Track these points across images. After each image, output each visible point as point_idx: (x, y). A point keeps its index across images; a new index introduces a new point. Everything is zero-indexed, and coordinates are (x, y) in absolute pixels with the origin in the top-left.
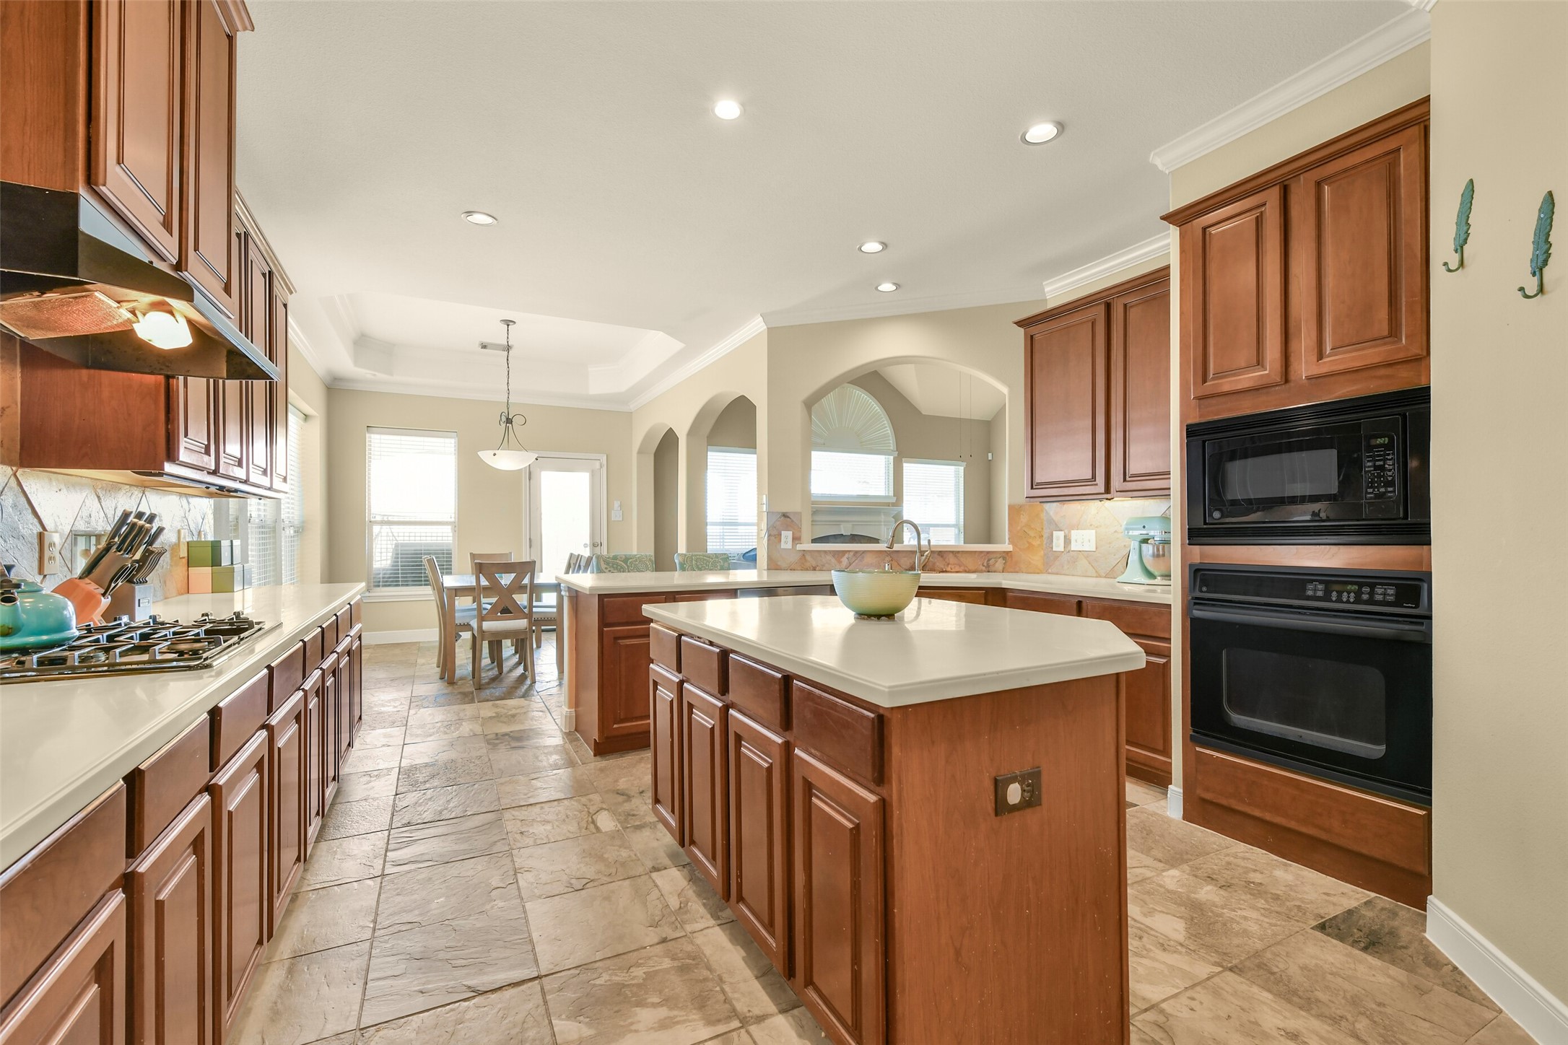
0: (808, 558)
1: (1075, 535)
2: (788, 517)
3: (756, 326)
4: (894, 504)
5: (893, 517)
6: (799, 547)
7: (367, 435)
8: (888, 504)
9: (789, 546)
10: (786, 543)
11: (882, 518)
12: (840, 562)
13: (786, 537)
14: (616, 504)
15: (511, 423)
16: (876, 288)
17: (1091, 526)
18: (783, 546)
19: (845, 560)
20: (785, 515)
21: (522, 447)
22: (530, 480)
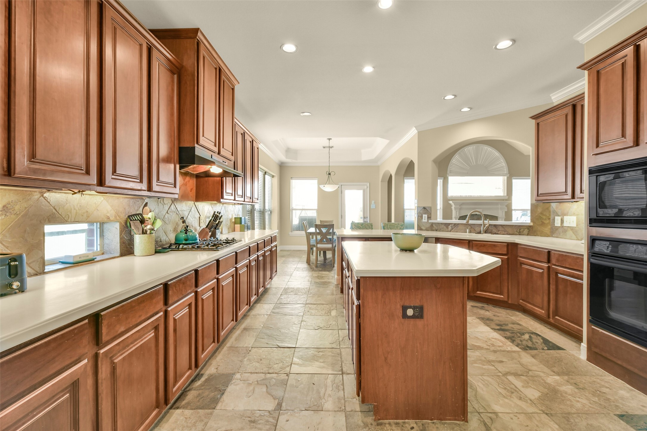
0: (434, 226)
1: (566, 218)
2: (426, 209)
3: (413, 132)
4: (506, 200)
5: (506, 206)
6: (430, 221)
7: (291, 180)
8: (503, 200)
9: (426, 221)
10: (425, 219)
11: (499, 206)
12: (448, 228)
13: (425, 217)
14: (373, 202)
15: (330, 175)
16: (460, 110)
17: (574, 214)
18: (423, 220)
19: (450, 227)
20: (424, 208)
21: (334, 183)
22: (341, 194)
